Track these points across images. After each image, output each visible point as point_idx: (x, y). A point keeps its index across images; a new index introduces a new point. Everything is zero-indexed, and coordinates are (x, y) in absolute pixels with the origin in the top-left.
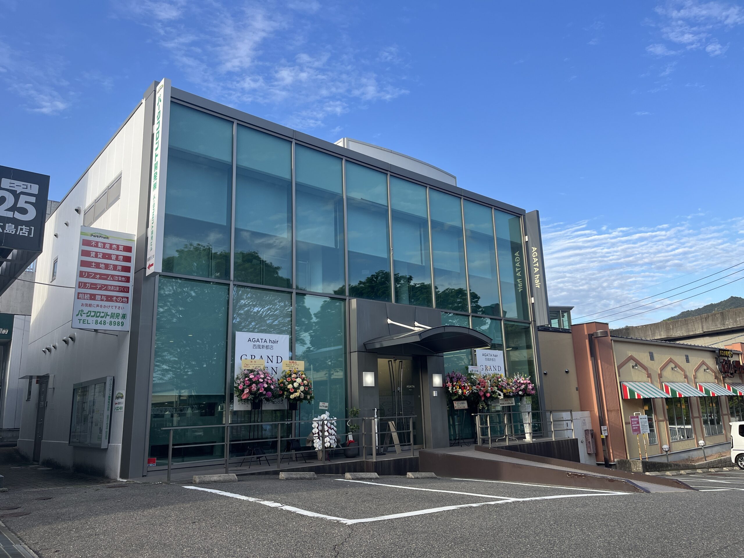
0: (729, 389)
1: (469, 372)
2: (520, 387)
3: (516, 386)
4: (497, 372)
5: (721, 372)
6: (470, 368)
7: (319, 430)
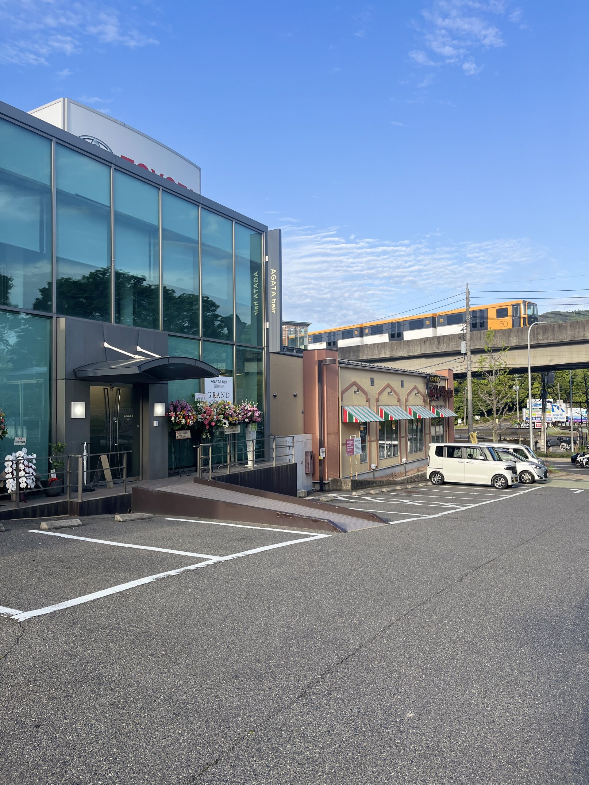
0: (433, 412)
1: (196, 400)
2: (247, 414)
3: (242, 414)
4: (225, 399)
5: (429, 396)
6: (197, 395)
7: (13, 469)
